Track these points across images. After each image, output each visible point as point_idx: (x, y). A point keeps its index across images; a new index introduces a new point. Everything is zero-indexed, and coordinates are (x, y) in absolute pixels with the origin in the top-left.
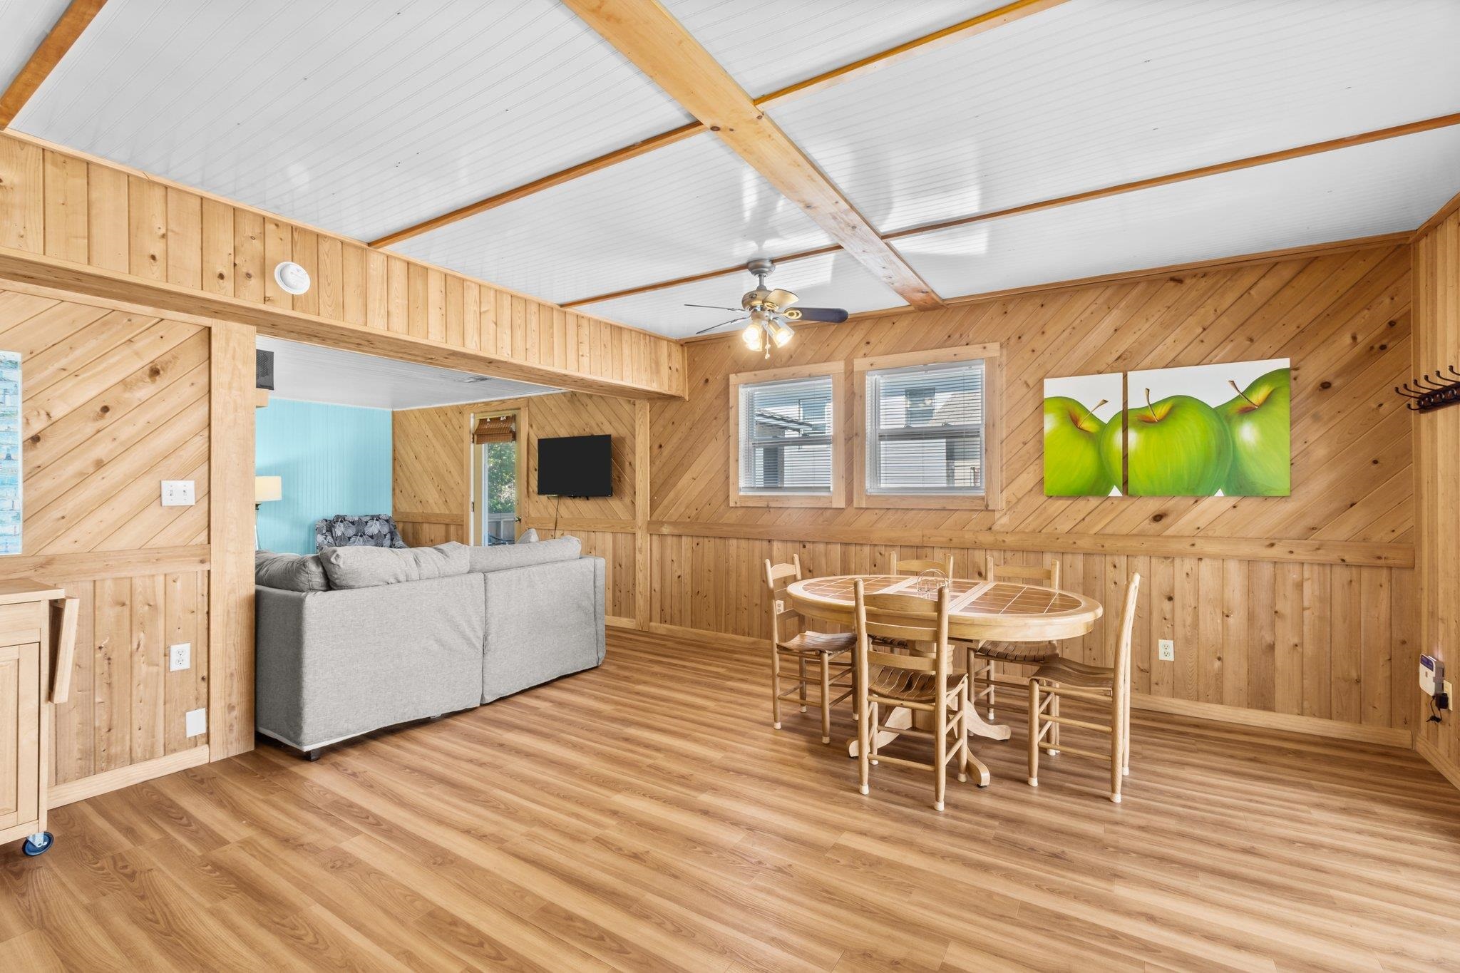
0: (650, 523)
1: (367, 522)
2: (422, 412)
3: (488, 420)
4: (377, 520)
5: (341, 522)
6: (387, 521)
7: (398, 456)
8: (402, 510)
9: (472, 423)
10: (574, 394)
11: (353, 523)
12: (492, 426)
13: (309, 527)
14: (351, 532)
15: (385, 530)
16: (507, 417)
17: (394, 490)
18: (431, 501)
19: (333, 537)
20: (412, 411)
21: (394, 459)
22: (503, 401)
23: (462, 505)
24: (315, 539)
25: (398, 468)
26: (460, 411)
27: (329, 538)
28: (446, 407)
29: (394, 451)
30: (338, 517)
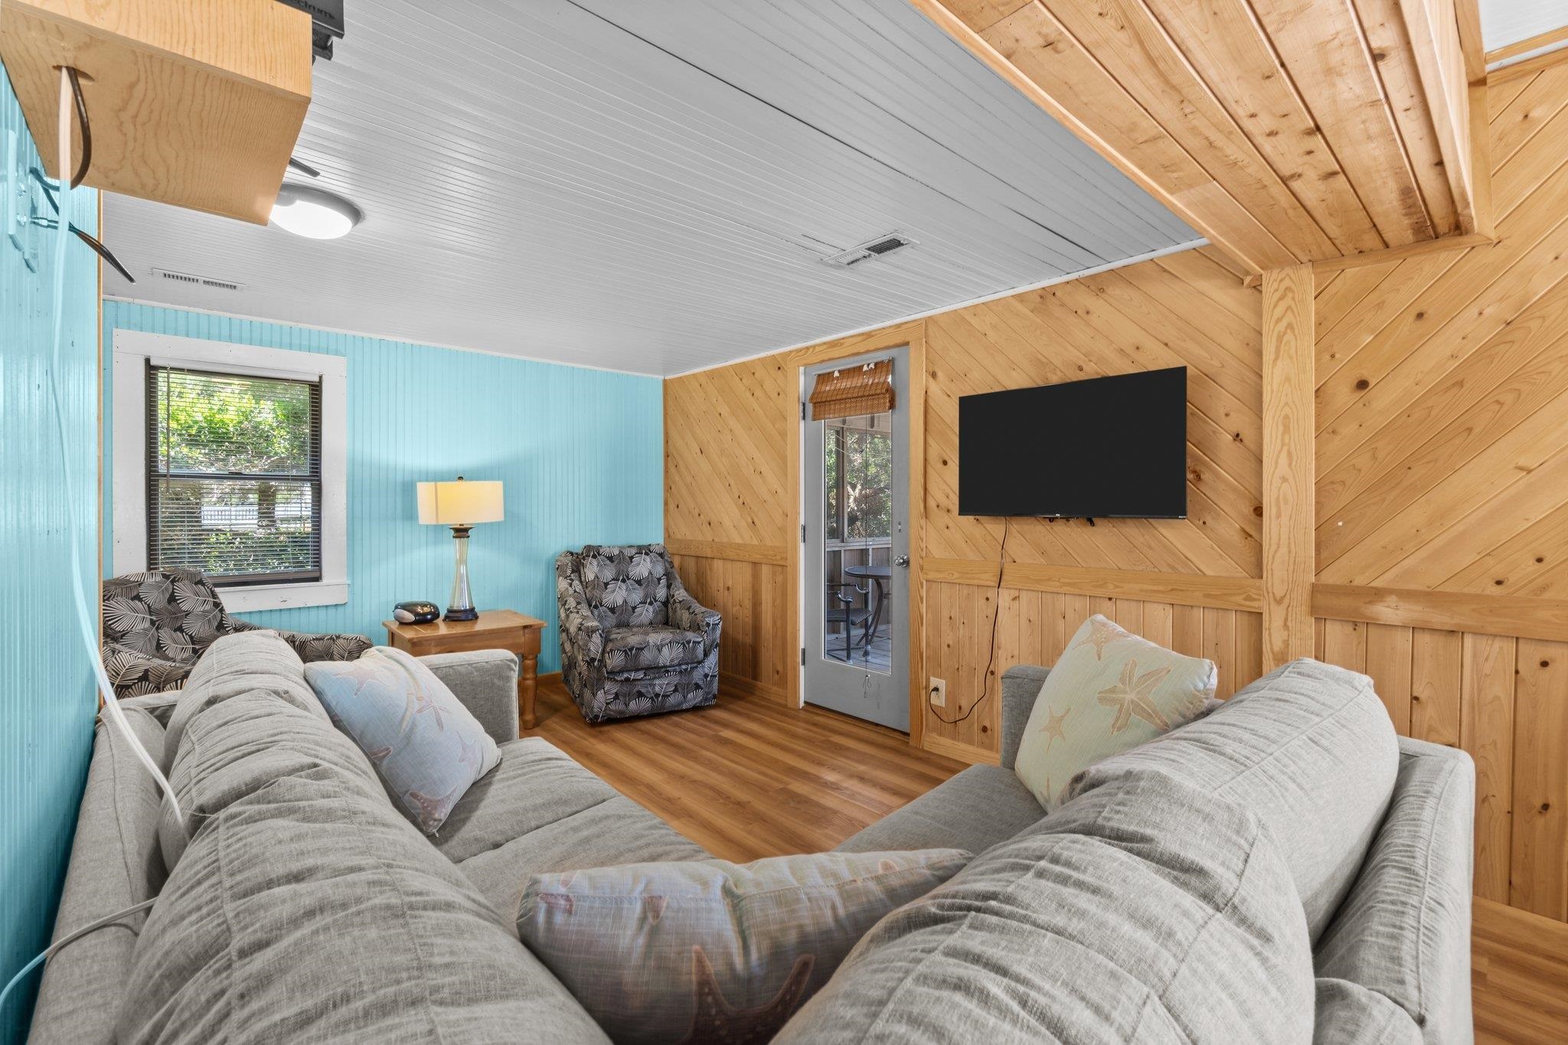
0: (1315, 589)
1: (631, 558)
2: (711, 375)
3: (836, 374)
4: (646, 554)
5: (594, 557)
6: (661, 555)
7: (672, 450)
8: (679, 536)
9: (802, 383)
10: (1047, 295)
11: (611, 559)
12: (845, 384)
13: (548, 563)
14: (608, 573)
15: (659, 570)
16: (876, 364)
17: (666, 504)
18: (727, 523)
19: (581, 582)
20: (694, 375)
21: (667, 456)
22: (869, 335)
23: (783, 530)
24: (555, 586)
25: (672, 469)
26: (778, 365)
27: (576, 583)
28: (753, 361)
29: (667, 442)
30: (588, 548)
